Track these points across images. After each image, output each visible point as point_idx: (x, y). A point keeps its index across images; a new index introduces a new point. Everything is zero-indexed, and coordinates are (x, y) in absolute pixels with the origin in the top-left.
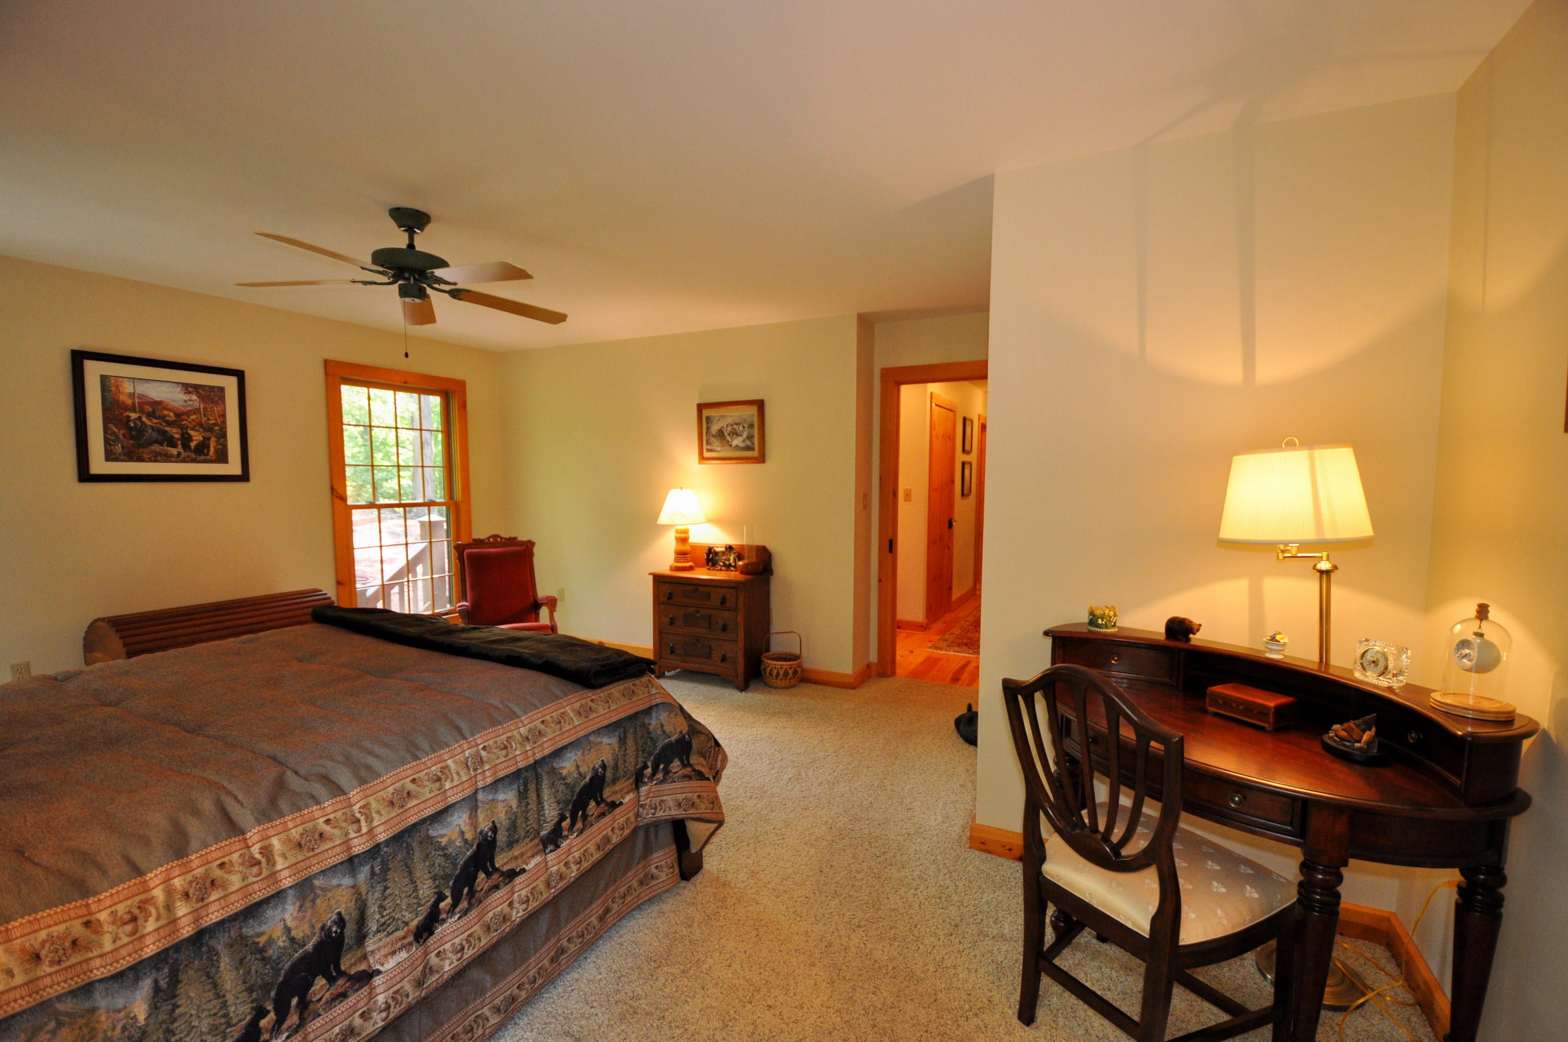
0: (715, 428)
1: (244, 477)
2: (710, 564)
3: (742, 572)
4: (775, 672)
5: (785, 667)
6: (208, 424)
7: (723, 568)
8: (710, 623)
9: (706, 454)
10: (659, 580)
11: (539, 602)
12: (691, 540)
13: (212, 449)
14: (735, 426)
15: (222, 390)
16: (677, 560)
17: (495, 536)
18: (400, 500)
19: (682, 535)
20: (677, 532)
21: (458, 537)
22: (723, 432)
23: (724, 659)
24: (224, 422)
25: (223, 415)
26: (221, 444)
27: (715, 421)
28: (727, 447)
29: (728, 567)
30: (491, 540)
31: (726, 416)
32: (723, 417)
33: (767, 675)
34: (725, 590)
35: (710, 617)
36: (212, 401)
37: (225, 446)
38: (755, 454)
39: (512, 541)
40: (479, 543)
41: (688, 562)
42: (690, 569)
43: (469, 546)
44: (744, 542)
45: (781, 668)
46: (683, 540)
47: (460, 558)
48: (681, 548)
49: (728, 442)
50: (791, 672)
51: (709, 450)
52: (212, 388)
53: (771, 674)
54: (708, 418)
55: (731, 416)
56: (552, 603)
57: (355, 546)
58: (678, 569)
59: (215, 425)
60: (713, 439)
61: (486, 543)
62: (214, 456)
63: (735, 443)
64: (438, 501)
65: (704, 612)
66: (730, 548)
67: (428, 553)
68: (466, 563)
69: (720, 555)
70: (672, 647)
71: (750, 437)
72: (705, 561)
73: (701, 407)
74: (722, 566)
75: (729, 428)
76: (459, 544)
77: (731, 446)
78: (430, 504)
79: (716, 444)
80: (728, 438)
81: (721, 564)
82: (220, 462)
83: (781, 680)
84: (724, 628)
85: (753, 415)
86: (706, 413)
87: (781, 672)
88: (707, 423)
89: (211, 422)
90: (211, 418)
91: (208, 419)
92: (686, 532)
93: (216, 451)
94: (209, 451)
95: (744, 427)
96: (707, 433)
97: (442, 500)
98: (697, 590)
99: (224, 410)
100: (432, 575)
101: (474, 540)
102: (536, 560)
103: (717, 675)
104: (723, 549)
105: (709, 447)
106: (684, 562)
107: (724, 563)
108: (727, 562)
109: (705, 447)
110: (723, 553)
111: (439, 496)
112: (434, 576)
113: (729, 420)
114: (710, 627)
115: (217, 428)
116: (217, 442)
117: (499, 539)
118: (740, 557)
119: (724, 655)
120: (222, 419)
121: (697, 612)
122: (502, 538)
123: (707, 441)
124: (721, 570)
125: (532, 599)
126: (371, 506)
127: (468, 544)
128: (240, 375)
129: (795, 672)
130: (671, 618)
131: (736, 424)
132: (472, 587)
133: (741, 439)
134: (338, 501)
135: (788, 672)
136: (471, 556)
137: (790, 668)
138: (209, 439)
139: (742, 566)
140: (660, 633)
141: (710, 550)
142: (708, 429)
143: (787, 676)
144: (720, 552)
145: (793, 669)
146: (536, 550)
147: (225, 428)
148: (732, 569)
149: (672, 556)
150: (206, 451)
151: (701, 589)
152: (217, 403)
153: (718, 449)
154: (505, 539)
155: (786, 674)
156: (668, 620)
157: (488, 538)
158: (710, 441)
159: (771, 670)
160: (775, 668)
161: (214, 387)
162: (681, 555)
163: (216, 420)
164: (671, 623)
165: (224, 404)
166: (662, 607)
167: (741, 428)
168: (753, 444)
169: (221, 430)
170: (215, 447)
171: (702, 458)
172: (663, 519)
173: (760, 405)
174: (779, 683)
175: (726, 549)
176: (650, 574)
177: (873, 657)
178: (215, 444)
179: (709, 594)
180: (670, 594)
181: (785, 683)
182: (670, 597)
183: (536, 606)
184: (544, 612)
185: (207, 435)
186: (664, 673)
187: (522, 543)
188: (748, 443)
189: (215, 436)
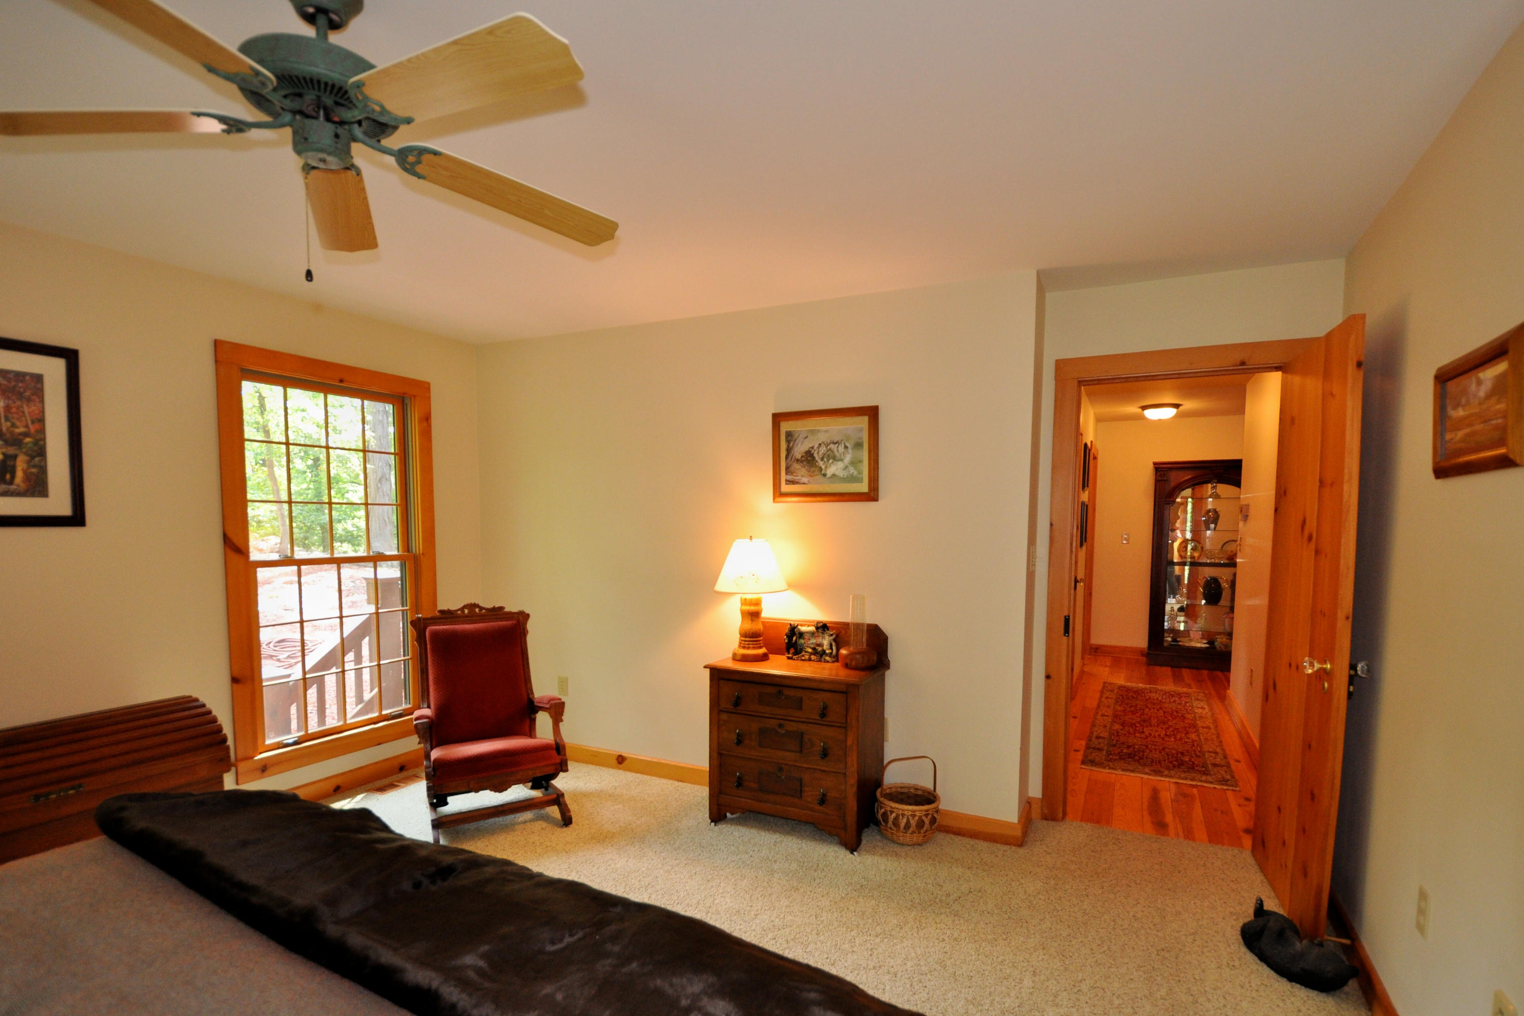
0: (799, 450)
1: (77, 519)
2: (792, 650)
3: (846, 666)
4: (903, 822)
5: (918, 814)
6: (12, 433)
7: (813, 657)
8: (801, 747)
9: (785, 488)
10: (718, 675)
11: (536, 704)
12: (764, 615)
13: (19, 474)
14: (832, 446)
15: (39, 378)
16: (742, 646)
17: (472, 606)
18: (332, 552)
19: (753, 608)
20: (744, 602)
21: (416, 607)
22: (812, 456)
23: (823, 801)
24: (42, 430)
25: (41, 420)
26: (34, 466)
27: (800, 439)
28: (819, 477)
29: (819, 654)
30: (466, 611)
31: (819, 431)
32: (813, 432)
33: (890, 824)
34: (827, 695)
35: (801, 735)
36: (20, 396)
37: (43, 470)
38: (864, 487)
39: (497, 612)
40: (448, 616)
41: (760, 647)
42: (764, 658)
43: (434, 620)
44: (847, 618)
45: (914, 816)
46: (754, 615)
47: (420, 638)
48: (750, 626)
49: (821, 469)
50: (927, 821)
51: (788, 482)
52: (20, 376)
53: (896, 823)
54: (789, 435)
55: (826, 431)
56: (557, 709)
57: (263, 621)
58: (745, 659)
59: (26, 435)
60: (796, 466)
61: (459, 617)
62: (22, 484)
63: (830, 472)
64: (388, 553)
65: (792, 727)
66: (823, 627)
67: (374, 627)
68: (428, 646)
69: (806, 636)
70: (739, 778)
71: (855, 463)
72: (784, 646)
73: (777, 418)
74: (811, 654)
75: (823, 449)
76: (419, 619)
77: (825, 475)
78: (376, 559)
79: (801, 472)
80: (821, 464)
81: (810, 650)
82: (33, 495)
83: (913, 832)
84: (825, 754)
85: (861, 430)
86: (785, 426)
87: (913, 822)
88: (788, 441)
89: (18, 431)
90: (18, 423)
91: (13, 425)
92: (758, 603)
93: (27, 477)
94: (13, 477)
95: (846, 447)
96: (787, 457)
97: (395, 553)
98: (780, 692)
99: (43, 412)
100: (379, 660)
101: (441, 612)
102: (530, 639)
103: (813, 824)
104: (812, 629)
105: (790, 477)
106: (754, 648)
107: (814, 649)
108: (820, 649)
109: (784, 477)
110: (812, 634)
111: (391, 547)
112: (382, 662)
113: (822, 437)
114: (801, 752)
115: (28, 440)
116: (28, 462)
117: (477, 610)
118: (838, 642)
119: (824, 795)
120: (37, 426)
121: (780, 726)
122: (481, 608)
123: (787, 468)
124: (810, 660)
125: (526, 698)
126: (287, 561)
127: (432, 618)
128: (71, 357)
129: (933, 821)
130: (739, 735)
131: (834, 443)
132: (437, 682)
133: (840, 465)
134: (234, 557)
135: (923, 821)
136: (435, 635)
137: (926, 815)
138: (15, 457)
139: (846, 656)
140: (720, 754)
141: (793, 631)
142: (789, 450)
143: (923, 826)
144: (807, 632)
145: (930, 816)
146: (530, 625)
147: (44, 439)
148: (828, 658)
149: (736, 638)
150: (8, 476)
151: (787, 692)
152: (29, 400)
153: (805, 480)
154: (487, 609)
155: (920, 824)
156: (734, 737)
157: (462, 609)
158: (792, 469)
159: (897, 818)
160: (903, 815)
161: (24, 375)
162: (750, 637)
163: (27, 426)
164: (739, 742)
165: (42, 401)
166: (724, 716)
167: (841, 448)
168: (860, 472)
169: (36, 443)
170: (25, 472)
171: (778, 494)
172: (722, 585)
173: (872, 413)
174: (908, 838)
175: (817, 628)
176: (705, 667)
177: (1035, 790)
178: (25, 466)
179: (801, 700)
180: (738, 698)
181: (916, 838)
182: (737, 702)
183: (531, 708)
184: (543, 720)
185: (11, 451)
186: (726, 816)
187: (510, 616)
188: (852, 470)
189: (26, 454)
